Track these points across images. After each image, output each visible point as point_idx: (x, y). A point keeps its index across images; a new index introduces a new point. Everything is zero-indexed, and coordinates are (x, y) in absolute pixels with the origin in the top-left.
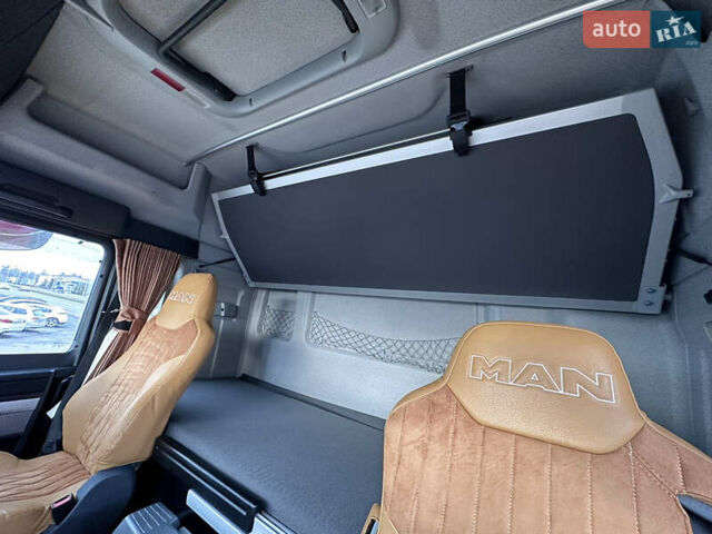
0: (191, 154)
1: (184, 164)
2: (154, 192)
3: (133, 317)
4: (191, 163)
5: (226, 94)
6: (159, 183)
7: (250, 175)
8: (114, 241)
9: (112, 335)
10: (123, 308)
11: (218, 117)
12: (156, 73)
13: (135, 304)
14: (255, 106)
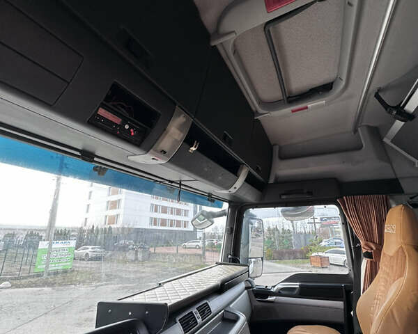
0: (350, 126)
1: (353, 133)
2: (344, 162)
3: (372, 249)
4: (355, 131)
5: (326, 88)
6: (344, 154)
7: (390, 113)
8: (338, 200)
9: (365, 262)
10: (362, 243)
11: (337, 100)
12: (293, 111)
13: (369, 239)
14: (344, 78)
